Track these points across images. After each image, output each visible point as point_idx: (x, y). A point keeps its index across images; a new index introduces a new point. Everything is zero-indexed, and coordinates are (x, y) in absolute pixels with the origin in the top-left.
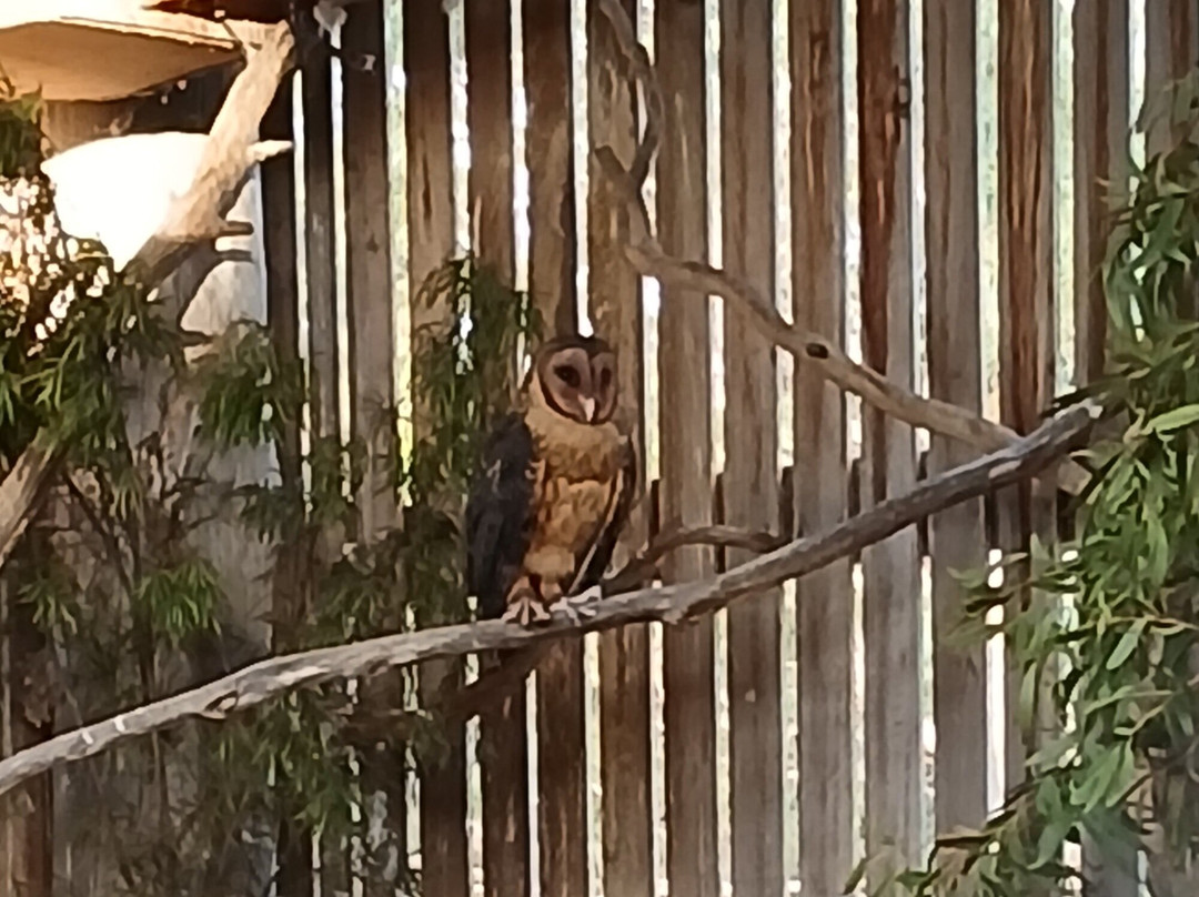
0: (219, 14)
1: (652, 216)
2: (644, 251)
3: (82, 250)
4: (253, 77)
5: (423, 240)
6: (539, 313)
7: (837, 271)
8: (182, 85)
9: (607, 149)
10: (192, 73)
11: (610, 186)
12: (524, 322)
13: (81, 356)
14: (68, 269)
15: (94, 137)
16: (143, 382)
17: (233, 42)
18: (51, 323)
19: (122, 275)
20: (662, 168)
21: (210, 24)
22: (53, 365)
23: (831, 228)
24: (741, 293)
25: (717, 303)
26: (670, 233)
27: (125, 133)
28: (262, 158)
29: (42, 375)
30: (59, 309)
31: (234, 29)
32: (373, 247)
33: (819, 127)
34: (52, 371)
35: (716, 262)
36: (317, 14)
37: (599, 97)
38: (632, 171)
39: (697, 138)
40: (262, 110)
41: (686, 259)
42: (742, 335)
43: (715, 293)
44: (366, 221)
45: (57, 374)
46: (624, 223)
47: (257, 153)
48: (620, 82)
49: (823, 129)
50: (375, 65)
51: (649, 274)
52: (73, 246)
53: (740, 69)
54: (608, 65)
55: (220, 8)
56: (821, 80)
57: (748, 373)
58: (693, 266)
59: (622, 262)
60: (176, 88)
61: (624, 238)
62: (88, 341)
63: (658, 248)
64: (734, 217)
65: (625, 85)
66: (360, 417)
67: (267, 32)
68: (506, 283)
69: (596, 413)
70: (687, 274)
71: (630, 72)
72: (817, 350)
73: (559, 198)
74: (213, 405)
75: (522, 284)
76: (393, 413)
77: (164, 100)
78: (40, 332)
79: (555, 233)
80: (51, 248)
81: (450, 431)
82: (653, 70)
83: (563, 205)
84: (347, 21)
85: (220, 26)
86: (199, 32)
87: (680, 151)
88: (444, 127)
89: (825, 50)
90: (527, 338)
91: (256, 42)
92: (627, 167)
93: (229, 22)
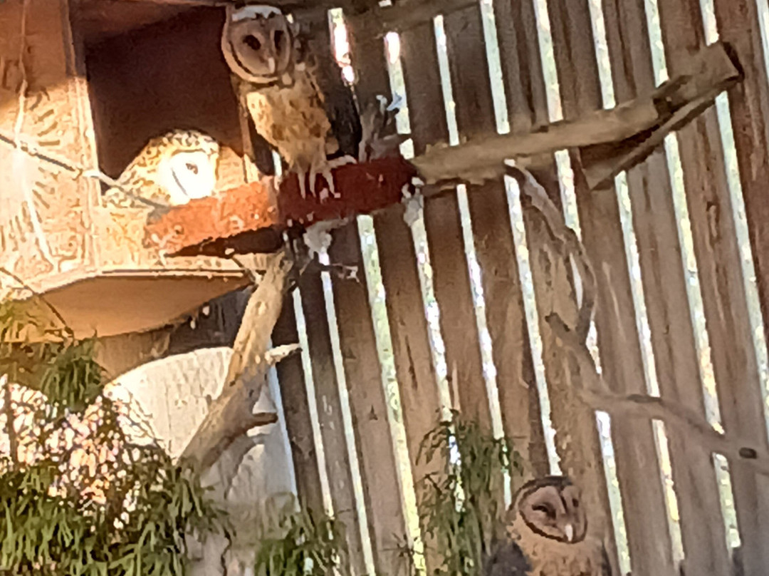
0: (228, 251)
1: (597, 360)
2: (595, 392)
3: (143, 455)
4: (263, 296)
5: (413, 405)
6: (517, 454)
7: (753, 386)
8: (206, 311)
9: (553, 314)
10: (213, 300)
11: (559, 342)
12: (506, 463)
13: (153, 541)
14: (134, 472)
15: (140, 363)
16: (202, 551)
17: (243, 272)
18: (125, 516)
19: (179, 470)
20: (600, 324)
21: (223, 261)
22: (132, 551)
23: (743, 351)
24: (678, 414)
25: (659, 426)
26: (614, 372)
27: (165, 355)
28: (278, 360)
29: (123, 561)
30: (129, 505)
31: (242, 262)
32: (373, 416)
33: (722, 271)
34: (131, 556)
35: (655, 392)
36: (307, 241)
37: (540, 274)
38: (577, 329)
39: (624, 294)
40: (272, 323)
41: (629, 393)
42: (683, 446)
43: (658, 418)
44: (365, 395)
45: (135, 559)
46: (576, 371)
47: (273, 357)
48: (556, 259)
49: (725, 273)
50: (358, 274)
51: (601, 409)
52: (136, 454)
53: (652, 236)
54: (546, 248)
55: (230, 247)
56: (719, 237)
57: (693, 479)
58: (634, 398)
59: (577, 403)
60: (202, 314)
61: (577, 384)
62: (157, 527)
63: (605, 387)
64: (664, 355)
65: (561, 261)
66: (382, 556)
67: (268, 259)
68: (485, 433)
69: (574, 532)
70: (632, 406)
71: (563, 251)
72: (748, 453)
73: (519, 357)
74: (263, 565)
75: (499, 434)
76: (409, 551)
77: (193, 325)
78: (118, 525)
79: (521, 387)
80: (118, 457)
81: (458, 558)
82: (581, 246)
83: (524, 363)
84: (332, 243)
85: (230, 261)
86: (214, 267)
87: (612, 305)
88: (420, 315)
89: (718, 212)
90: (511, 474)
91: (261, 268)
92: (572, 327)
93: (237, 257)
